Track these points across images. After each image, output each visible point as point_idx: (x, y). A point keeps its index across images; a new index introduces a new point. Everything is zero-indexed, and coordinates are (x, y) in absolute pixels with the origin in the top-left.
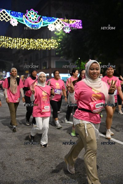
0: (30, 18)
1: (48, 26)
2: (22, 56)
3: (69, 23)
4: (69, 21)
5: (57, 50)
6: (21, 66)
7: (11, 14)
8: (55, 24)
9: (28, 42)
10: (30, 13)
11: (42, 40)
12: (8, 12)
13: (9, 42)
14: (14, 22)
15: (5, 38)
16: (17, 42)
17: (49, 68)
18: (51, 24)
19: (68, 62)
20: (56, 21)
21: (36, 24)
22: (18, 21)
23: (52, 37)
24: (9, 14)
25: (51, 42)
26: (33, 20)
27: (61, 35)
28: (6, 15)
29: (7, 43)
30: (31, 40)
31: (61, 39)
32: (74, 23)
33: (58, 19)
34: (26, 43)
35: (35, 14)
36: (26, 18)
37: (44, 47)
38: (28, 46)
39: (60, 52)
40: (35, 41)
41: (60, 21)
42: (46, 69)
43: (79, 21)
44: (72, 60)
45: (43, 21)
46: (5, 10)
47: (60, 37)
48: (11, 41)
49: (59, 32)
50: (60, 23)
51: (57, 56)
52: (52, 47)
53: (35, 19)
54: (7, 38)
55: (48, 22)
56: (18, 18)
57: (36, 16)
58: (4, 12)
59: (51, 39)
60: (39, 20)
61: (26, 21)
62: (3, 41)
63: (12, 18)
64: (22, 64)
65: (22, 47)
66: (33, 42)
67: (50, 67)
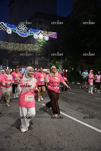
0: (21, 29)
1: (33, 35)
2: (15, 55)
3: (48, 34)
4: (48, 32)
5: (39, 52)
6: (14, 62)
7: (7, 26)
8: (38, 34)
9: (19, 46)
10: (21, 26)
11: (29, 45)
12: (5, 24)
13: (5, 45)
14: (9, 31)
15: (2, 42)
16: (11, 46)
17: (33, 65)
18: (35, 34)
19: (47, 61)
20: (39, 32)
21: (25, 33)
22: (12, 31)
23: (36, 43)
24: (6, 26)
25: (35, 46)
26: (23, 30)
27: (43, 42)
28: (4, 26)
29: (3, 45)
30: (21, 45)
31: (42, 44)
32: (51, 34)
33: (40, 31)
34: (17, 46)
35: (24, 27)
36: (18, 29)
37: (30, 50)
38: (19, 48)
39: (41, 53)
40: (24, 45)
41: (42, 32)
42: (32, 65)
43: (55, 33)
44: (50, 59)
45: (30, 32)
46: (3, 23)
47: (42, 43)
48: (7, 44)
49: (41, 40)
50: (42, 34)
51: (39, 56)
52: (36, 50)
53: (25, 30)
54: (4, 42)
55: (34, 33)
56: (12, 29)
57: (25, 28)
58: (2, 24)
59: (35, 45)
60: (27, 31)
61: (18, 31)
62: (1, 44)
63: (8, 29)
64: (14, 61)
65: (15, 49)
66: (23, 46)
67: (35, 64)
